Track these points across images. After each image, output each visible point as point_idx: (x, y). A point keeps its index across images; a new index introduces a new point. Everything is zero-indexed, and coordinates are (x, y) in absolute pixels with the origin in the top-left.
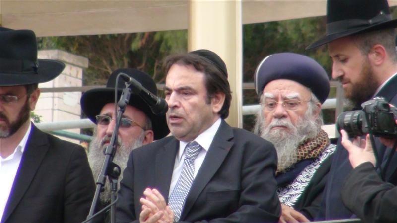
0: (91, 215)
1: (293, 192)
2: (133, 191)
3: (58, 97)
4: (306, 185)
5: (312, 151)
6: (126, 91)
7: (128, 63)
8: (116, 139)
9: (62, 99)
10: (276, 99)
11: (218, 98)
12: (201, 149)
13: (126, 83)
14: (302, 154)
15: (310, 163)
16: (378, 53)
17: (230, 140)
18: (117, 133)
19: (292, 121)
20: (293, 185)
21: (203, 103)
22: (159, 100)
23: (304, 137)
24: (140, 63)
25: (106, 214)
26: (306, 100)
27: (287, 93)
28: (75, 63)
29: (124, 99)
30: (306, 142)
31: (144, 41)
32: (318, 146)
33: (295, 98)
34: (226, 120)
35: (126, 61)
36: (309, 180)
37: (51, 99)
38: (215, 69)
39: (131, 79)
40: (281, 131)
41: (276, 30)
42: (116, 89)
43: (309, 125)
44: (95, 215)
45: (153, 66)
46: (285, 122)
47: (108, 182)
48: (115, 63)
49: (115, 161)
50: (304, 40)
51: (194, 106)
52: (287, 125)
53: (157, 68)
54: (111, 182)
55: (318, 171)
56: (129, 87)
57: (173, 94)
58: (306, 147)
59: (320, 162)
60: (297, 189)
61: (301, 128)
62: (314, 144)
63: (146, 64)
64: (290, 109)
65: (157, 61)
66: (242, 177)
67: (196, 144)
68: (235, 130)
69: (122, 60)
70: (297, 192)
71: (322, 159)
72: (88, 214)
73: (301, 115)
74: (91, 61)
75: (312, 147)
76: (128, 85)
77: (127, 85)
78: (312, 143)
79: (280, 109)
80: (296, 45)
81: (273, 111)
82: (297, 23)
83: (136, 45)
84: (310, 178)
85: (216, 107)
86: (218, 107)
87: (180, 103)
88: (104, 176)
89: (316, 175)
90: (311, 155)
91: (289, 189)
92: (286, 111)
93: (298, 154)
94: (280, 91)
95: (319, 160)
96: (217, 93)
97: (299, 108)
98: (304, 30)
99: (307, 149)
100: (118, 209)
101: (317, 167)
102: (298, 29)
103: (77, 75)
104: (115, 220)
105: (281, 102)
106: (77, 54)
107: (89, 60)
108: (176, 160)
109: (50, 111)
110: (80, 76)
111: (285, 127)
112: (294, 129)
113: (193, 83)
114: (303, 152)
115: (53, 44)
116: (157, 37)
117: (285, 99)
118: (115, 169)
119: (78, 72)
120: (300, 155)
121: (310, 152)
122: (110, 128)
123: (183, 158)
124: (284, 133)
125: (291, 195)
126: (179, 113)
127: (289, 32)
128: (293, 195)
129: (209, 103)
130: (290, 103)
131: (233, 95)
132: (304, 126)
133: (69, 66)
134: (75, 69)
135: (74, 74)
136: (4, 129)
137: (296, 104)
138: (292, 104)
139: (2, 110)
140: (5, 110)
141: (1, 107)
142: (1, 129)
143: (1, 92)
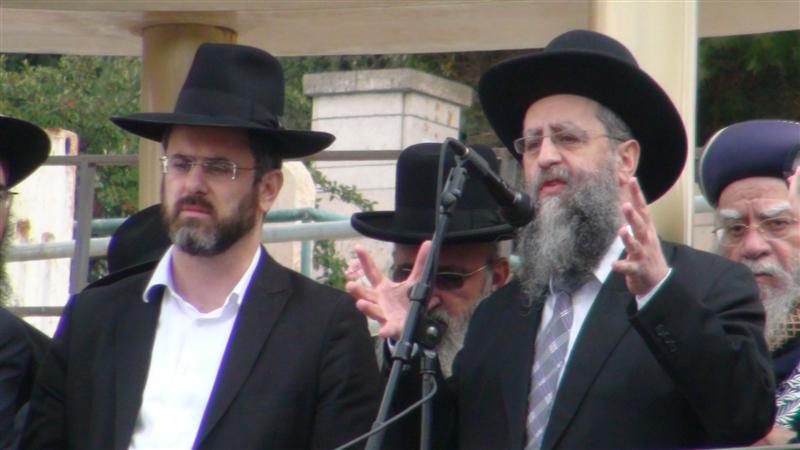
1: (791, 395)
6: (458, 174)
10: (746, 219)
20: (791, 381)
27: (765, 205)
28: (446, 96)
29: (451, 189)
33: (783, 213)
39: (467, 150)
44: (389, 421)
46: (766, 264)
52: (773, 271)
64: (775, 236)
70: (798, 394)
76: (462, 163)
77: (459, 161)
79: (755, 241)
81: (741, 244)
88: (408, 343)
91: (782, 390)
92: (770, 243)
94: (748, 202)
97: (794, 232)
103: (450, 120)
105: (755, 225)
106: (451, 78)
110: (456, 122)
111: (768, 276)
112: (785, 277)
117: (762, 218)
119: (450, 116)
125: (787, 402)
128: (791, 402)
130: (774, 223)
133: (433, 103)
134: (445, 108)
135: (444, 119)
136: (207, 231)
137: (786, 222)
138: (778, 222)
139: (204, 189)
140: (210, 191)
141: (203, 182)
142: (201, 229)
143: (205, 152)
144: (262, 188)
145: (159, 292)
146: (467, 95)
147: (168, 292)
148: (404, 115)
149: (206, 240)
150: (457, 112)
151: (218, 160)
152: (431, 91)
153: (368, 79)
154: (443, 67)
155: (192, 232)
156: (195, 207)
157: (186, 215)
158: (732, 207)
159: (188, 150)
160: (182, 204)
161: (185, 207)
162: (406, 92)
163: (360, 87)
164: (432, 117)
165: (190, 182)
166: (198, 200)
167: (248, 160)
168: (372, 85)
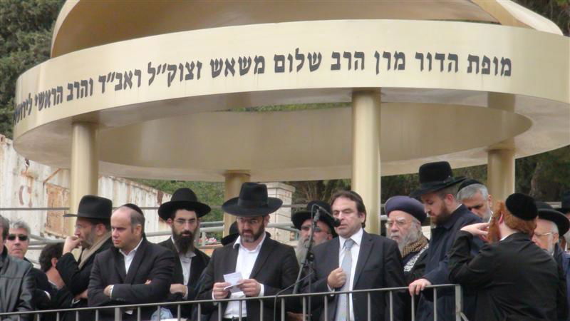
0: (298, 281)
5: (416, 248)
10: (393, 221)
11: (362, 215)
12: (356, 243)
15: (415, 255)
16: (449, 199)
18: (313, 236)
19: (402, 233)
21: (356, 217)
23: (409, 242)
26: (410, 221)
27: (398, 218)
28: (288, 189)
29: (316, 218)
32: (420, 245)
33: (403, 220)
40: (396, 239)
42: (312, 211)
43: (412, 235)
48: (310, 189)
52: (399, 235)
55: (419, 259)
57: (341, 213)
59: (420, 254)
61: (407, 237)
62: (418, 244)
64: (400, 226)
71: (421, 252)
72: (296, 280)
73: (407, 229)
75: (416, 246)
77: (318, 211)
79: (394, 227)
85: (362, 220)
87: (345, 217)
90: (416, 250)
92: (398, 228)
94: (395, 217)
96: (361, 212)
97: (406, 226)
101: (418, 256)
105: (395, 223)
106: (289, 184)
110: (291, 196)
111: (398, 237)
112: (402, 238)
113: (351, 207)
117: (397, 221)
119: (289, 195)
122: (310, 232)
124: (398, 240)
126: (345, 222)
129: (359, 217)
130: (401, 223)
132: (409, 236)
133: (285, 191)
134: (288, 193)
135: (287, 195)
136: (251, 238)
137: (403, 223)
140: (251, 228)
145: (238, 246)
146: (294, 189)
147: (240, 245)
150: (291, 194)
152: (284, 188)
156: (248, 232)
162: (277, 188)
164: (284, 195)
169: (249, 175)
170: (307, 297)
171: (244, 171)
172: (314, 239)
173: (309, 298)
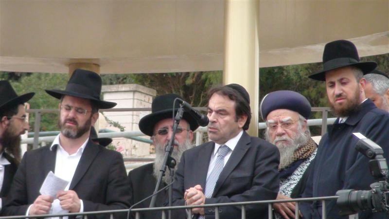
0: (156, 192)
1: (292, 182)
2: (183, 177)
3: (136, 115)
4: (301, 177)
5: (304, 154)
6: (181, 110)
7: (183, 94)
8: (173, 141)
9: (139, 116)
10: (276, 123)
11: (242, 118)
12: (229, 150)
13: (180, 105)
14: (297, 156)
15: (303, 162)
17: (248, 144)
19: (289, 135)
20: (292, 177)
21: (233, 121)
22: (203, 116)
23: (298, 145)
24: (191, 94)
25: (166, 192)
26: (296, 120)
27: (283, 118)
28: (148, 93)
30: (300, 148)
31: (194, 79)
32: (308, 150)
33: (288, 120)
34: (247, 131)
35: (182, 92)
36: (302, 173)
37: (131, 116)
38: (242, 99)
39: (184, 102)
40: (283, 143)
41: (282, 73)
42: (174, 109)
43: (301, 137)
45: (200, 96)
46: (284, 137)
47: (168, 170)
49: (172, 156)
50: (301, 80)
51: (227, 122)
52: (287, 139)
53: (203, 97)
54: (170, 169)
56: (182, 107)
57: (214, 113)
58: (300, 151)
59: (310, 161)
60: (294, 180)
61: (295, 139)
62: (306, 149)
63: (195, 95)
64: (286, 128)
65: (203, 92)
66: (255, 168)
67: (226, 146)
68: (252, 138)
69: (180, 92)
70: (295, 182)
71: (311, 159)
72: (154, 190)
73: (295, 130)
74: (158, 91)
75: (304, 151)
76: (182, 106)
78: (304, 148)
79: (280, 130)
80: (296, 83)
81: (275, 131)
82: (296, 68)
83: (189, 82)
84: (304, 172)
85: (241, 124)
86: (242, 124)
87: (217, 120)
88: (165, 166)
89: (307, 170)
90: (304, 157)
91: (289, 180)
92: (285, 130)
93: (295, 156)
94: (278, 118)
95: (309, 159)
96: (242, 115)
97: (293, 127)
98: (301, 73)
99: (301, 153)
100: (174, 190)
101: (308, 164)
102: (297, 73)
104: (172, 196)
105: (280, 125)
106: (149, 87)
107: (157, 91)
108: (212, 156)
109: (131, 124)
111: (285, 141)
112: (291, 141)
113: (227, 107)
114: (298, 155)
115: (133, 81)
116: (203, 77)
117: (282, 122)
118: (173, 161)
119: (149, 99)
120: (296, 157)
121: (303, 155)
123: (217, 155)
124: (285, 145)
125: (290, 184)
126: (217, 126)
127: (291, 75)
128: (292, 184)
129: (237, 121)
130: (286, 124)
131: (252, 115)
132: (298, 138)
133: (143, 95)
134: (147, 97)
135: (147, 100)
136: (74, 131)
137: (290, 124)
138: (288, 124)
139: (75, 117)
140: (77, 117)
141: (75, 114)
142: (72, 130)
143: (77, 105)
144: (92, 118)
145: (56, 147)
146: (154, 93)
147: (59, 147)
148: (134, 99)
149: (73, 133)
150: (151, 98)
151: (80, 109)
152: (142, 91)
153: (122, 87)
154: (145, 83)
155: (69, 130)
156: (72, 122)
157: (68, 124)
158: (272, 119)
159: (70, 104)
160: (67, 120)
161: (68, 121)
162: (134, 92)
163: (120, 90)
164: (143, 100)
165: (71, 114)
166: (73, 120)
167: (90, 109)
168: (124, 89)
169: (98, 65)
170: (166, 211)
171: (92, 59)
172: (176, 142)
173: (170, 212)
